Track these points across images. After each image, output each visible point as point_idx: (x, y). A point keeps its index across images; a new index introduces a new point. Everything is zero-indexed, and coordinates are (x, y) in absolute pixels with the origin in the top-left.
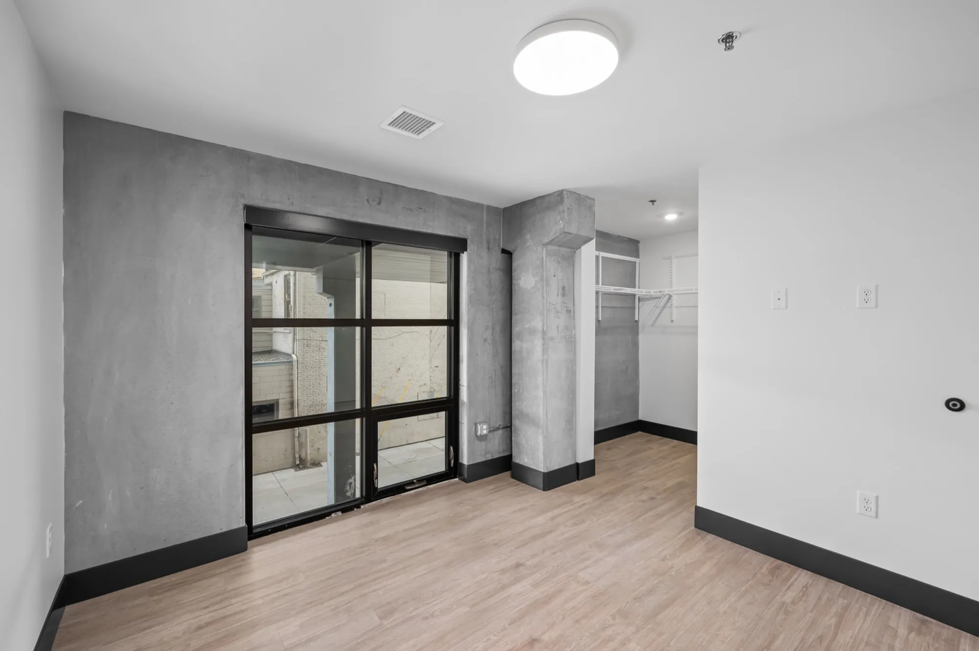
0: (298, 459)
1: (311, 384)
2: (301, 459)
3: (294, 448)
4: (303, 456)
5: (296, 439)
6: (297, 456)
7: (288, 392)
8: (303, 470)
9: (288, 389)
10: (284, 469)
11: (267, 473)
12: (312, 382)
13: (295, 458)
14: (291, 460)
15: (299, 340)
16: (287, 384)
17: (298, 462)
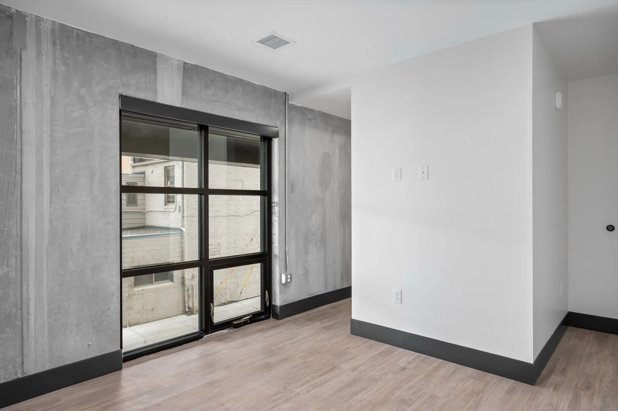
0: (187, 307)
1: (195, 250)
2: (189, 308)
3: (184, 298)
4: (191, 306)
5: (186, 292)
6: (186, 305)
7: (180, 256)
8: (191, 315)
9: (180, 254)
10: (178, 315)
11: (167, 318)
12: (195, 249)
13: (185, 307)
14: (181, 309)
15: (187, 217)
16: (179, 250)
17: (187, 310)
